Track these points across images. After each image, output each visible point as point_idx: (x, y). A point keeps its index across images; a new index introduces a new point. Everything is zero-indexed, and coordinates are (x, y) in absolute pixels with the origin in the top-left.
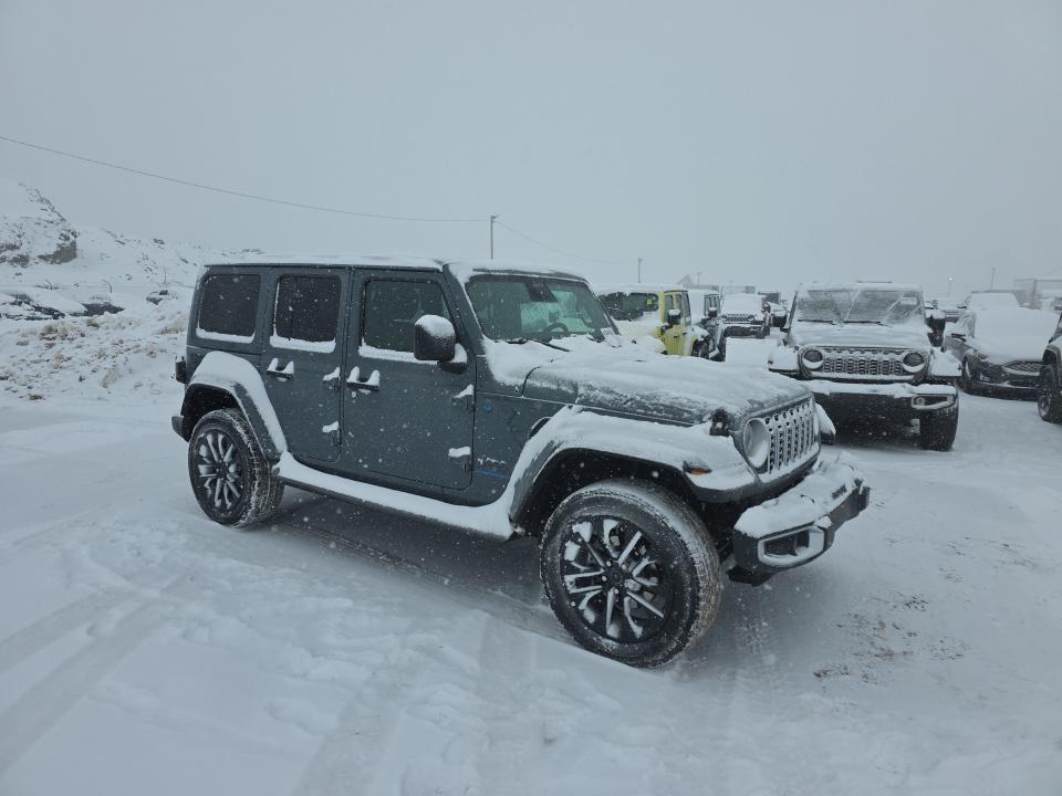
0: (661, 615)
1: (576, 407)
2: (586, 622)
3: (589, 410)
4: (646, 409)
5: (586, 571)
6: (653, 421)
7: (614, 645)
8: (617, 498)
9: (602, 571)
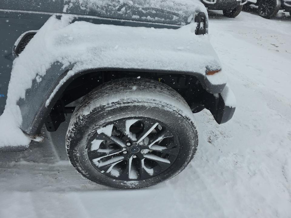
0: (169, 162)
1: (66, 17)
2: (114, 178)
3: (80, 19)
4: (140, 14)
5: (110, 153)
6: (150, 26)
7: (136, 183)
8: (140, 104)
9: (124, 149)
